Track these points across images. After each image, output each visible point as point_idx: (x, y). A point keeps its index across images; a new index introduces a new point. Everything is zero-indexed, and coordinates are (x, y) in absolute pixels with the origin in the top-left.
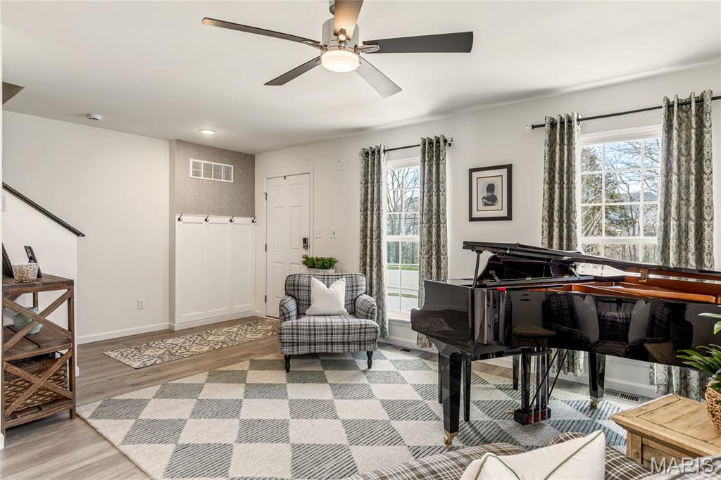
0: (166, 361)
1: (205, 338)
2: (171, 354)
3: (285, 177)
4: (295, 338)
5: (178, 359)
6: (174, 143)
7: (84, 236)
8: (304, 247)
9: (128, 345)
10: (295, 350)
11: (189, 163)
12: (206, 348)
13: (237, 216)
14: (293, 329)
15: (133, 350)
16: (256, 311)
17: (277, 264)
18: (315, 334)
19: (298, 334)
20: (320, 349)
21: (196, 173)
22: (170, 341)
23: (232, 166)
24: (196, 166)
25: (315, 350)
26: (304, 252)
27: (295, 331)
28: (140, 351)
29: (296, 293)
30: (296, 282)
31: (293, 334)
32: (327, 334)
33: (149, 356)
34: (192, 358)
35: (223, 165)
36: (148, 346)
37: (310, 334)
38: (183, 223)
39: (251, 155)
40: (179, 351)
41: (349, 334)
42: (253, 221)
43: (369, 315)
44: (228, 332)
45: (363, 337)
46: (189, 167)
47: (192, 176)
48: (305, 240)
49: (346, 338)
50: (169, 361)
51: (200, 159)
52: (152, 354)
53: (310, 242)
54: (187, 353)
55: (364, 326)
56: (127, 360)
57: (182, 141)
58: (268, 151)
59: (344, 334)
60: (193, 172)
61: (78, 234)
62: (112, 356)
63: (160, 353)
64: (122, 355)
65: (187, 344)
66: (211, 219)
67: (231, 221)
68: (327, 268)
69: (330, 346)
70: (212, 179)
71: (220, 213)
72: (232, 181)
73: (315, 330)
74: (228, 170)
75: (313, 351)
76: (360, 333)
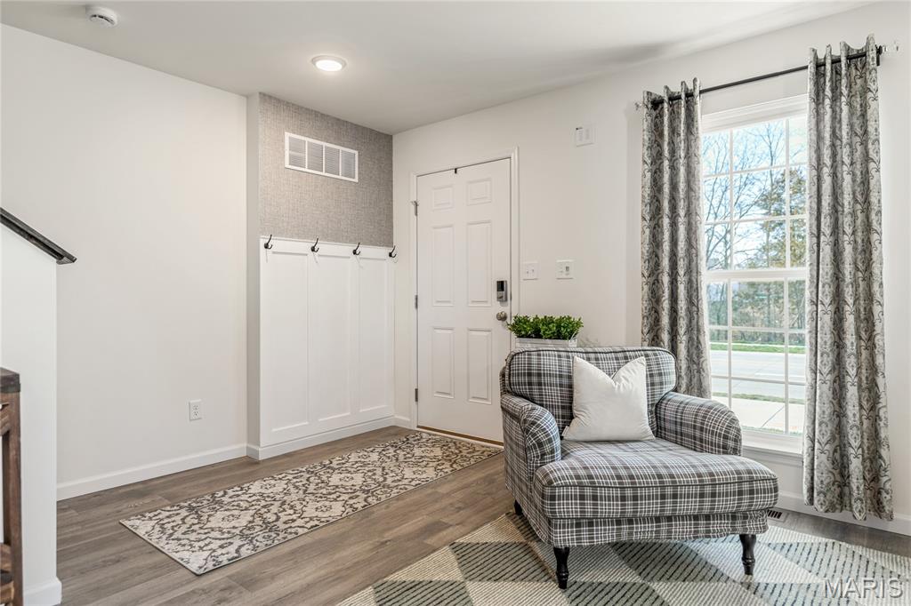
0: (262, 547)
1: (324, 478)
2: (269, 527)
3: (456, 169)
4: (589, 508)
5: (286, 541)
6: (257, 99)
7: (72, 259)
8: (500, 298)
9: (174, 500)
10: (585, 534)
11: (283, 141)
12: (337, 509)
13: (365, 244)
14: (581, 486)
15: (184, 513)
16: (396, 417)
17: (438, 331)
18: (635, 498)
19: (595, 498)
20: (643, 533)
21: (295, 161)
22: (256, 487)
23: (356, 152)
24: (295, 146)
25: (630, 534)
26: (499, 308)
27: (588, 492)
28: (199, 517)
29: (536, 392)
30: (534, 367)
31: (582, 497)
32: (663, 497)
33: (221, 530)
34: (318, 535)
35: (341, 148)
36: (216, 503)
37: (623, 498)
38: (274, 253)
39: (388, 135)
40: (284, 518)
41: (713, 495)
42: (390, 255)
43: (731, 444)
44: (365, 465)
45: (745, 502)
46: (283, 147)
47: (287, 165)
48: (501, 286)
49: (707, 505)
50: (269, 548)
51: (303, 135)
52: (226, 525)
53: (513, 289)
54: (300, 522)
55: (745, 476)
56: (173, 544)
57: (270, 97)
58: (417, 126)
59: (702, 495)
60: (291, 156)
61: (59, 255)
62: (141, 532)
63: (243, 522)
64: (163, 530)
65: (294, 497)
66: (323, 247)
67: (355, 252)
68: (564, 338)
69: (664, 525)
70: (323, 173)
71: (337, 238)
72: (356, 180)
73: (635, 488)
74: (349, 157)
75: (624, 538)
76: (740, 493)
